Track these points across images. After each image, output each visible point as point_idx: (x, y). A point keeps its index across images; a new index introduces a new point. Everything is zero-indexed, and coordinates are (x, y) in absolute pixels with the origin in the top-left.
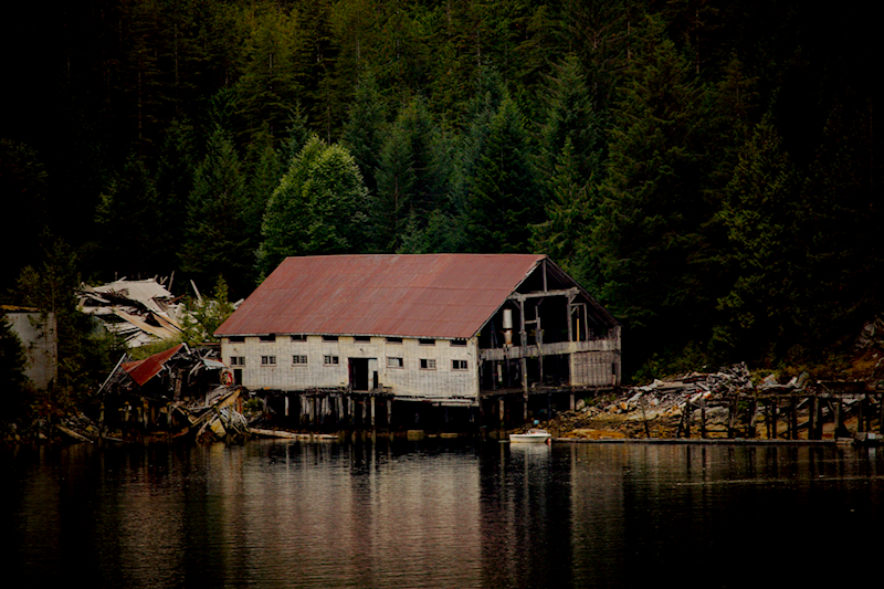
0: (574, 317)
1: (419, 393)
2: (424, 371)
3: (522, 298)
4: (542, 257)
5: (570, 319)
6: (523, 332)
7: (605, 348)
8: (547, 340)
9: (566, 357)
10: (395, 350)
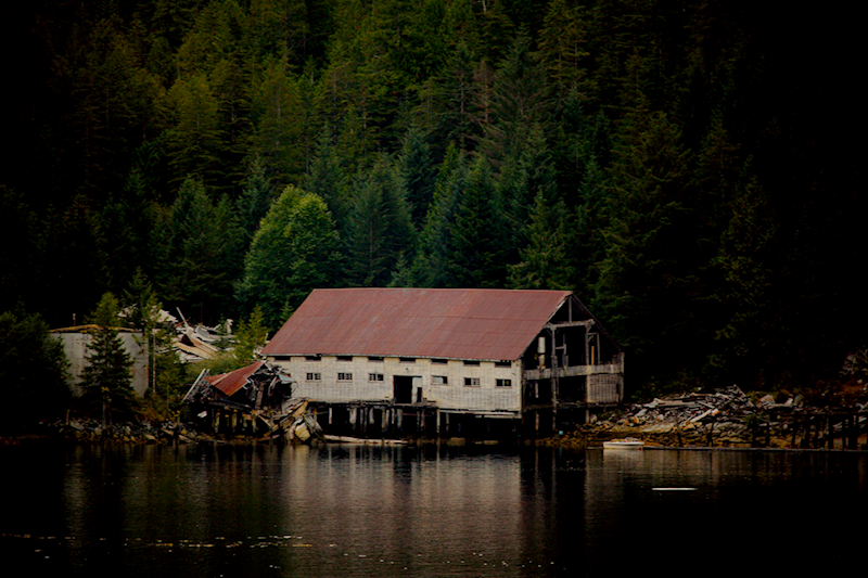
0: (591, 344)
1: (462, 407)
2: (468, 388)
3: (553, 327)
4: (568, 293)
5: (587, 346)
6: (554, 356)
7: (612, 371)
8: (570, 365)
9: (584, 377)
10: (440, 370)
